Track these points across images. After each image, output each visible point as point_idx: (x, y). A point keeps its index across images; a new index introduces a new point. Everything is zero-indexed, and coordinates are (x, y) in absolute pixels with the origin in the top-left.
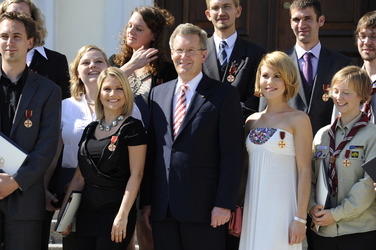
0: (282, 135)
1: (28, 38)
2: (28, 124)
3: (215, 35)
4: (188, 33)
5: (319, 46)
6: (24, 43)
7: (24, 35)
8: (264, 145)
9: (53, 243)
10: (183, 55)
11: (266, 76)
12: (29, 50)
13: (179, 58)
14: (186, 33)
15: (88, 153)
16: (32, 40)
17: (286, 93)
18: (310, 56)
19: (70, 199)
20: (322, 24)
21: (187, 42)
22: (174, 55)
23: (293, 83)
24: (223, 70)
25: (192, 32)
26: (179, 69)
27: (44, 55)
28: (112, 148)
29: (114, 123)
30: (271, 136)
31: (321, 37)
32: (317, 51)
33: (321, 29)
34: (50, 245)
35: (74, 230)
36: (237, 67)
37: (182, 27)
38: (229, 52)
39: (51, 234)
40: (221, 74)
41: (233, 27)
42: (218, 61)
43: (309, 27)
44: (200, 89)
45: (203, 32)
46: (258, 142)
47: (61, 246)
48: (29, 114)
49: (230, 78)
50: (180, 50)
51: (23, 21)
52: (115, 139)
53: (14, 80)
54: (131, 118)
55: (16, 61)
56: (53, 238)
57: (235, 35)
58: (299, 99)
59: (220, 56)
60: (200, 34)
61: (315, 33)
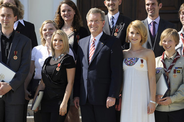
0: (142, 61)
1: (14, 16)
2: (15, 58)
3: (109, 13)
4: (95, 13)
5: (159, 18)
6: (12, 19)
7: (12, 15)
8: (133, 66)
9: (29, 116)
10: (93, 23)
11: (132, 33)
12: (15, 22)
13: (91, 25)
14: (94, 13)
15: (46, 72)
16: (16, 17)
17: (141, 41)
18: (154, 23)
19: (38, 94)
20: (161, 7)
21: (95, 17)
22: (89, 23)
23: (145, 36)
24: (112, 30)
25: (97, 12)
26: (91, 30)
27: (23, 24)
28: (58, 69)
29: (59, 57)
30: (136, 62)
31: (160, 14)
32: (158, 20)
33: (160, 10)
34: (28, 117)
35: (40, 109)
36: (119, 29)
37: (92, 10)
38: (115, 22)
39: (28, 112)
40: (111, 32)
41: (118, 9)
42: (110, 26)
43: (154, 8)
44: (101, 40)
45: (103, 12)
46: (130, 65)
47: (33, 117)
48: (16, 53)
49: (116, 34)
50: (92, 21)
51: (12, 8)
52: (59, 65)
53: (8, 37)
54: (67, 55)
55: (9, 28)
56: (29, 113)
57: (119, 13)
58: (148, 44)
59: (111, 23)
60: (101, 13)
61: (157, 12)
